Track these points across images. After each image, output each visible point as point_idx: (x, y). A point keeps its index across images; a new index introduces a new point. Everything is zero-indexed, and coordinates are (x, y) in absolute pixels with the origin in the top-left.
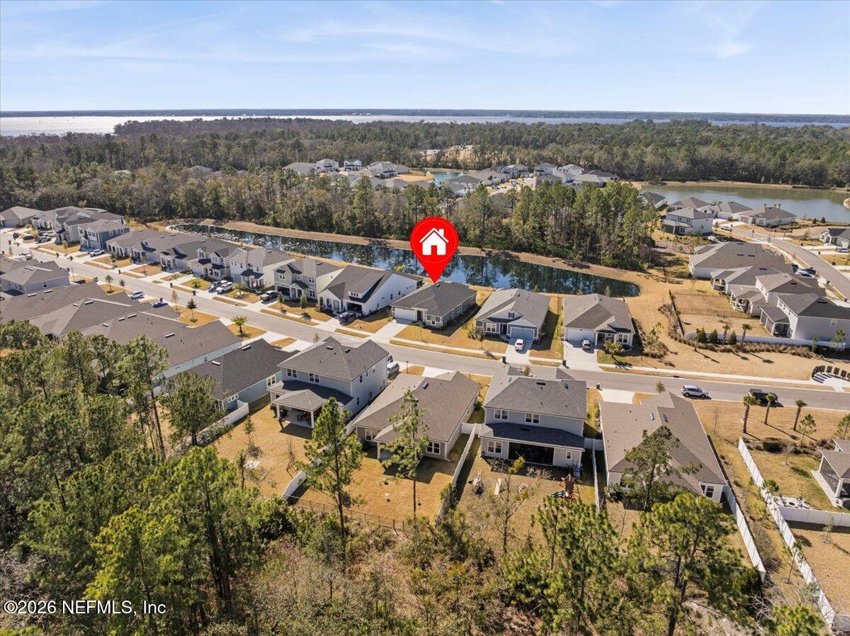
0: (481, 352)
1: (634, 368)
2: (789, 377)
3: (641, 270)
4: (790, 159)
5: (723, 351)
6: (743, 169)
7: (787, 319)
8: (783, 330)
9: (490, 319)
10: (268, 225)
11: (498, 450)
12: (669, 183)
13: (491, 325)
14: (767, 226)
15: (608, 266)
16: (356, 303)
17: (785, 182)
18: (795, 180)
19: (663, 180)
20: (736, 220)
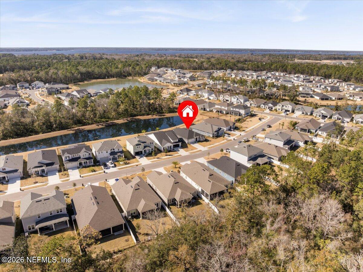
16: (177, 144)
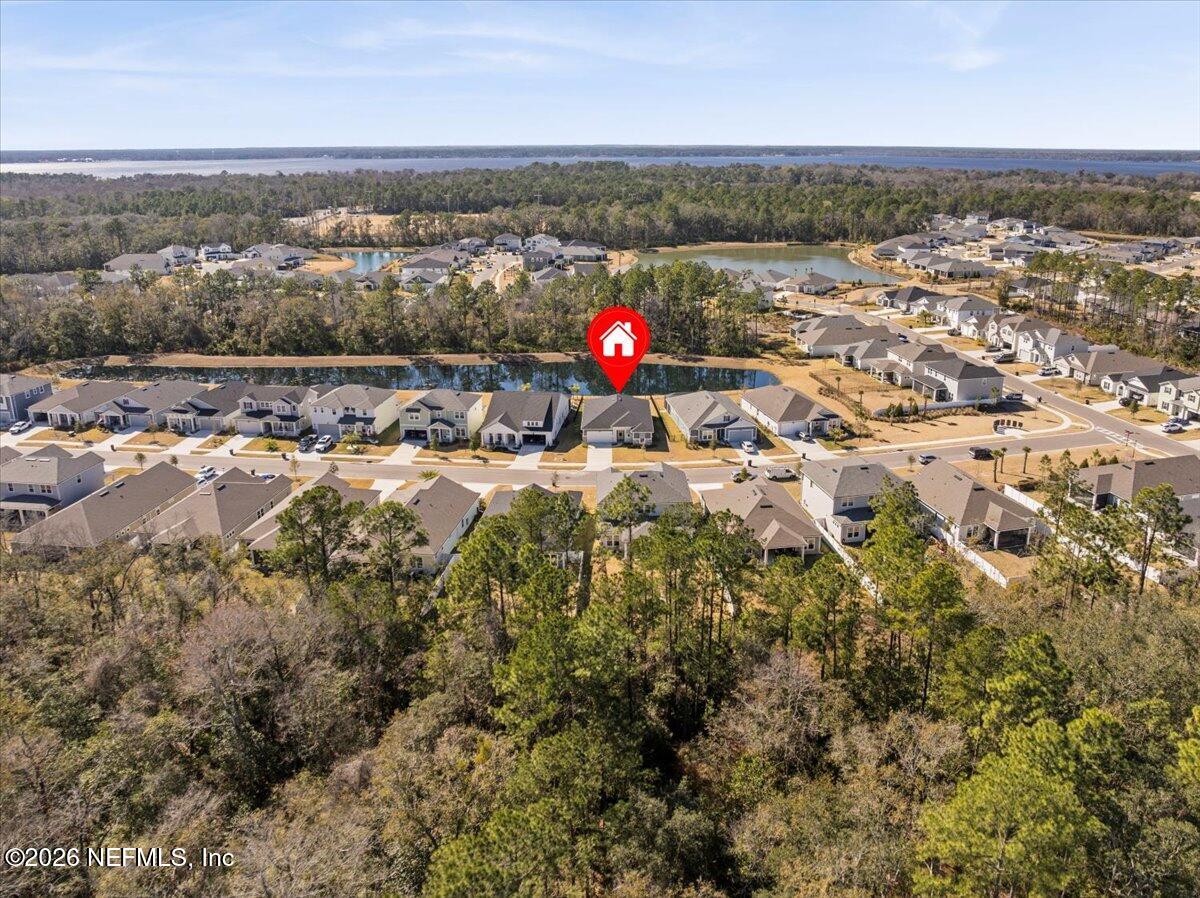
0: (718, 461)
1: (862, 449)
2: (979, 434)
3: (757, 356)
4: (777, 214)
5: (913, 421)
6: (732, 227)
7: (943, 385)
8: (943, 395)
9: (705, 426)
10: (224, 354)
11: (856, 534)
12: (661, 250)
13: (709, 432)
14: (817, 293)
15: (719, 356)
17: (779, 239)
18: (788, 237)
19: (649, 246)
20: (781, 290)
